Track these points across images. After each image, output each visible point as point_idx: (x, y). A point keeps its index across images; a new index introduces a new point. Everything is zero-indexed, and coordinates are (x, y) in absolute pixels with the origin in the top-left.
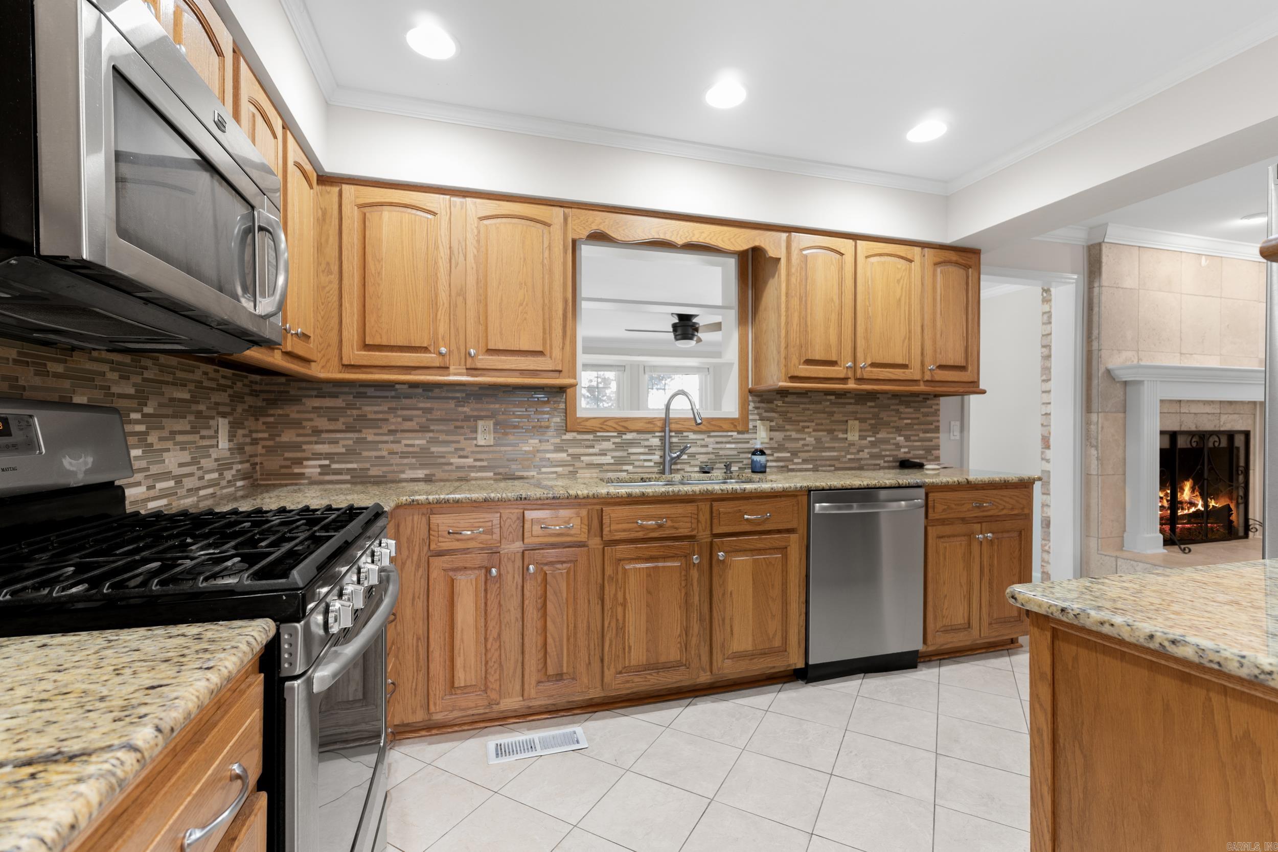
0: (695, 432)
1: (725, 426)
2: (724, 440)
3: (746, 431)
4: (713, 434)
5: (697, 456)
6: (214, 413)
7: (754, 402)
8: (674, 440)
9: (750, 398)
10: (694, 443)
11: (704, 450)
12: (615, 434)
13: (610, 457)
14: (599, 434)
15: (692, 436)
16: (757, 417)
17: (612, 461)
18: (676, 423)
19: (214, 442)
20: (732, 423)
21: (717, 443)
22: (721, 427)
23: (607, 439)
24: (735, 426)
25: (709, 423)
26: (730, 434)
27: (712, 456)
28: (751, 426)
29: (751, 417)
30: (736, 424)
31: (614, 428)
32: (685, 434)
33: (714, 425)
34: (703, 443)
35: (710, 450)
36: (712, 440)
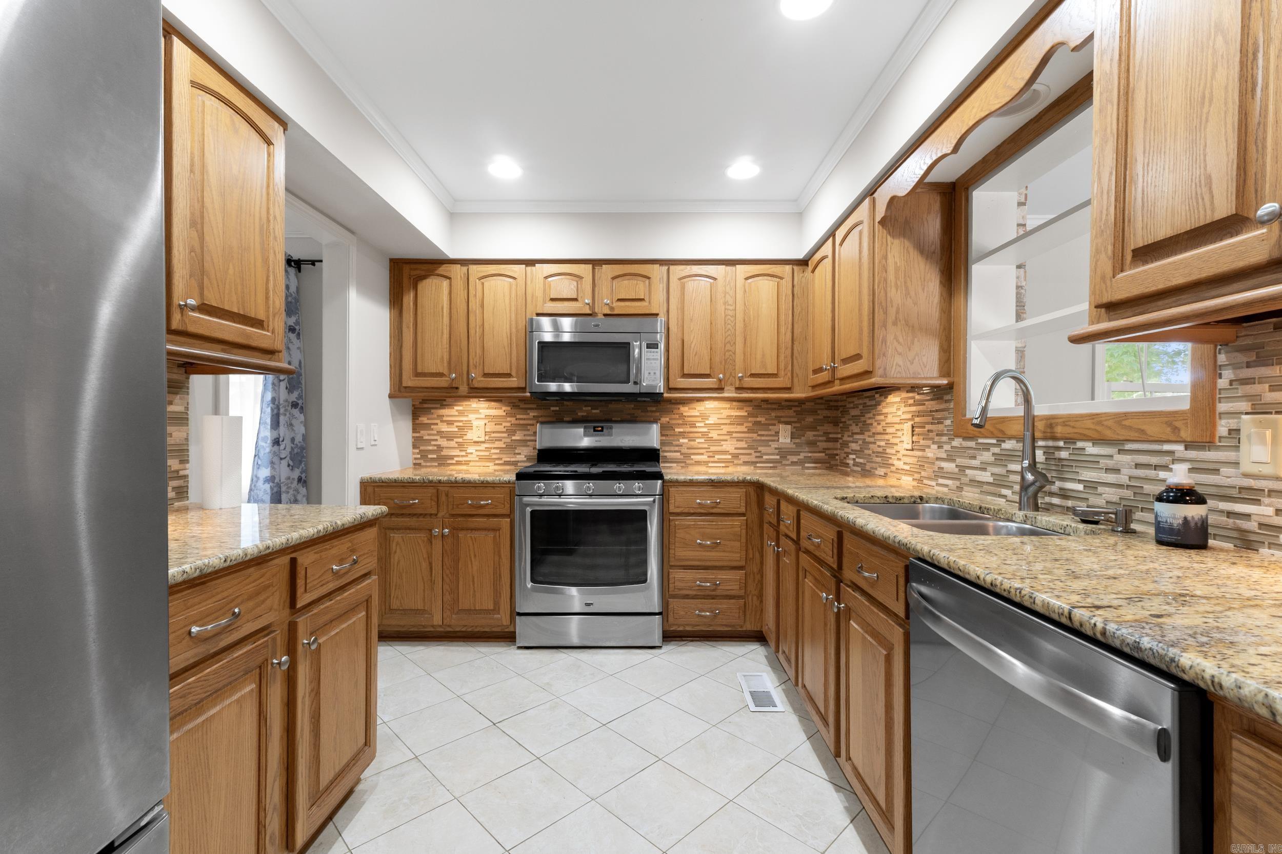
0: (1096, 441)
1: (1153, 430)
2: (1154, 460)
3: (1208, 443)
4: (1129, 446)
5: (1101, 489)
6: (776, 422)
7: (1235, 366)
8: (1064, 454)
9: (1222, 358)
10: (1093, 462)
11: (1111, 478)
12: (994, 441)
13: (989, 474)
14: (980, 441)
15: (1091, 449)
16: (1245, 406)
17: (991, 480)
18: (1065, 424)
19: (776, 438)
20: (1169, 424)
21: (1138, 466)
22: (1143, 431)
23: (986, 448)
24: (1176, 430)
25: (1119, 423)
26: (1167, 447)
27: (1128, 493)
28: (1222, 428)
29: (1222, 407)
30: (1178, 424)
31: (992, 433)
32: (1080, 444)
33: (1130, 428)
34: (1110, 463)
35: (1123, 479)
36: (1127, 458)
